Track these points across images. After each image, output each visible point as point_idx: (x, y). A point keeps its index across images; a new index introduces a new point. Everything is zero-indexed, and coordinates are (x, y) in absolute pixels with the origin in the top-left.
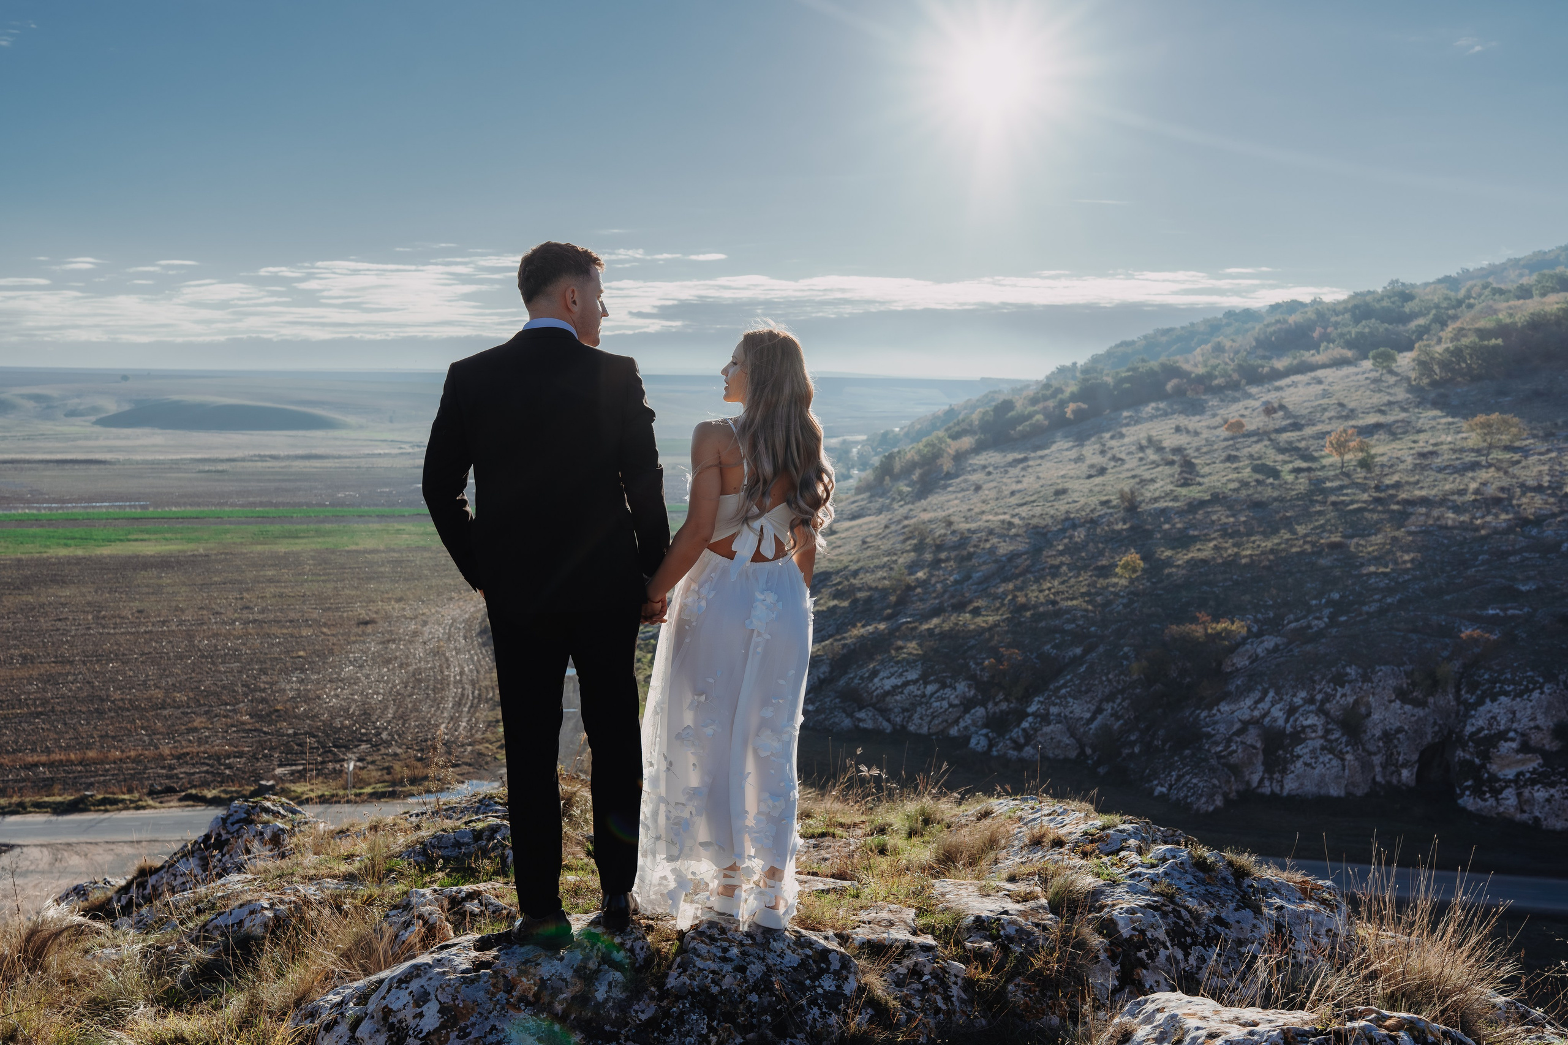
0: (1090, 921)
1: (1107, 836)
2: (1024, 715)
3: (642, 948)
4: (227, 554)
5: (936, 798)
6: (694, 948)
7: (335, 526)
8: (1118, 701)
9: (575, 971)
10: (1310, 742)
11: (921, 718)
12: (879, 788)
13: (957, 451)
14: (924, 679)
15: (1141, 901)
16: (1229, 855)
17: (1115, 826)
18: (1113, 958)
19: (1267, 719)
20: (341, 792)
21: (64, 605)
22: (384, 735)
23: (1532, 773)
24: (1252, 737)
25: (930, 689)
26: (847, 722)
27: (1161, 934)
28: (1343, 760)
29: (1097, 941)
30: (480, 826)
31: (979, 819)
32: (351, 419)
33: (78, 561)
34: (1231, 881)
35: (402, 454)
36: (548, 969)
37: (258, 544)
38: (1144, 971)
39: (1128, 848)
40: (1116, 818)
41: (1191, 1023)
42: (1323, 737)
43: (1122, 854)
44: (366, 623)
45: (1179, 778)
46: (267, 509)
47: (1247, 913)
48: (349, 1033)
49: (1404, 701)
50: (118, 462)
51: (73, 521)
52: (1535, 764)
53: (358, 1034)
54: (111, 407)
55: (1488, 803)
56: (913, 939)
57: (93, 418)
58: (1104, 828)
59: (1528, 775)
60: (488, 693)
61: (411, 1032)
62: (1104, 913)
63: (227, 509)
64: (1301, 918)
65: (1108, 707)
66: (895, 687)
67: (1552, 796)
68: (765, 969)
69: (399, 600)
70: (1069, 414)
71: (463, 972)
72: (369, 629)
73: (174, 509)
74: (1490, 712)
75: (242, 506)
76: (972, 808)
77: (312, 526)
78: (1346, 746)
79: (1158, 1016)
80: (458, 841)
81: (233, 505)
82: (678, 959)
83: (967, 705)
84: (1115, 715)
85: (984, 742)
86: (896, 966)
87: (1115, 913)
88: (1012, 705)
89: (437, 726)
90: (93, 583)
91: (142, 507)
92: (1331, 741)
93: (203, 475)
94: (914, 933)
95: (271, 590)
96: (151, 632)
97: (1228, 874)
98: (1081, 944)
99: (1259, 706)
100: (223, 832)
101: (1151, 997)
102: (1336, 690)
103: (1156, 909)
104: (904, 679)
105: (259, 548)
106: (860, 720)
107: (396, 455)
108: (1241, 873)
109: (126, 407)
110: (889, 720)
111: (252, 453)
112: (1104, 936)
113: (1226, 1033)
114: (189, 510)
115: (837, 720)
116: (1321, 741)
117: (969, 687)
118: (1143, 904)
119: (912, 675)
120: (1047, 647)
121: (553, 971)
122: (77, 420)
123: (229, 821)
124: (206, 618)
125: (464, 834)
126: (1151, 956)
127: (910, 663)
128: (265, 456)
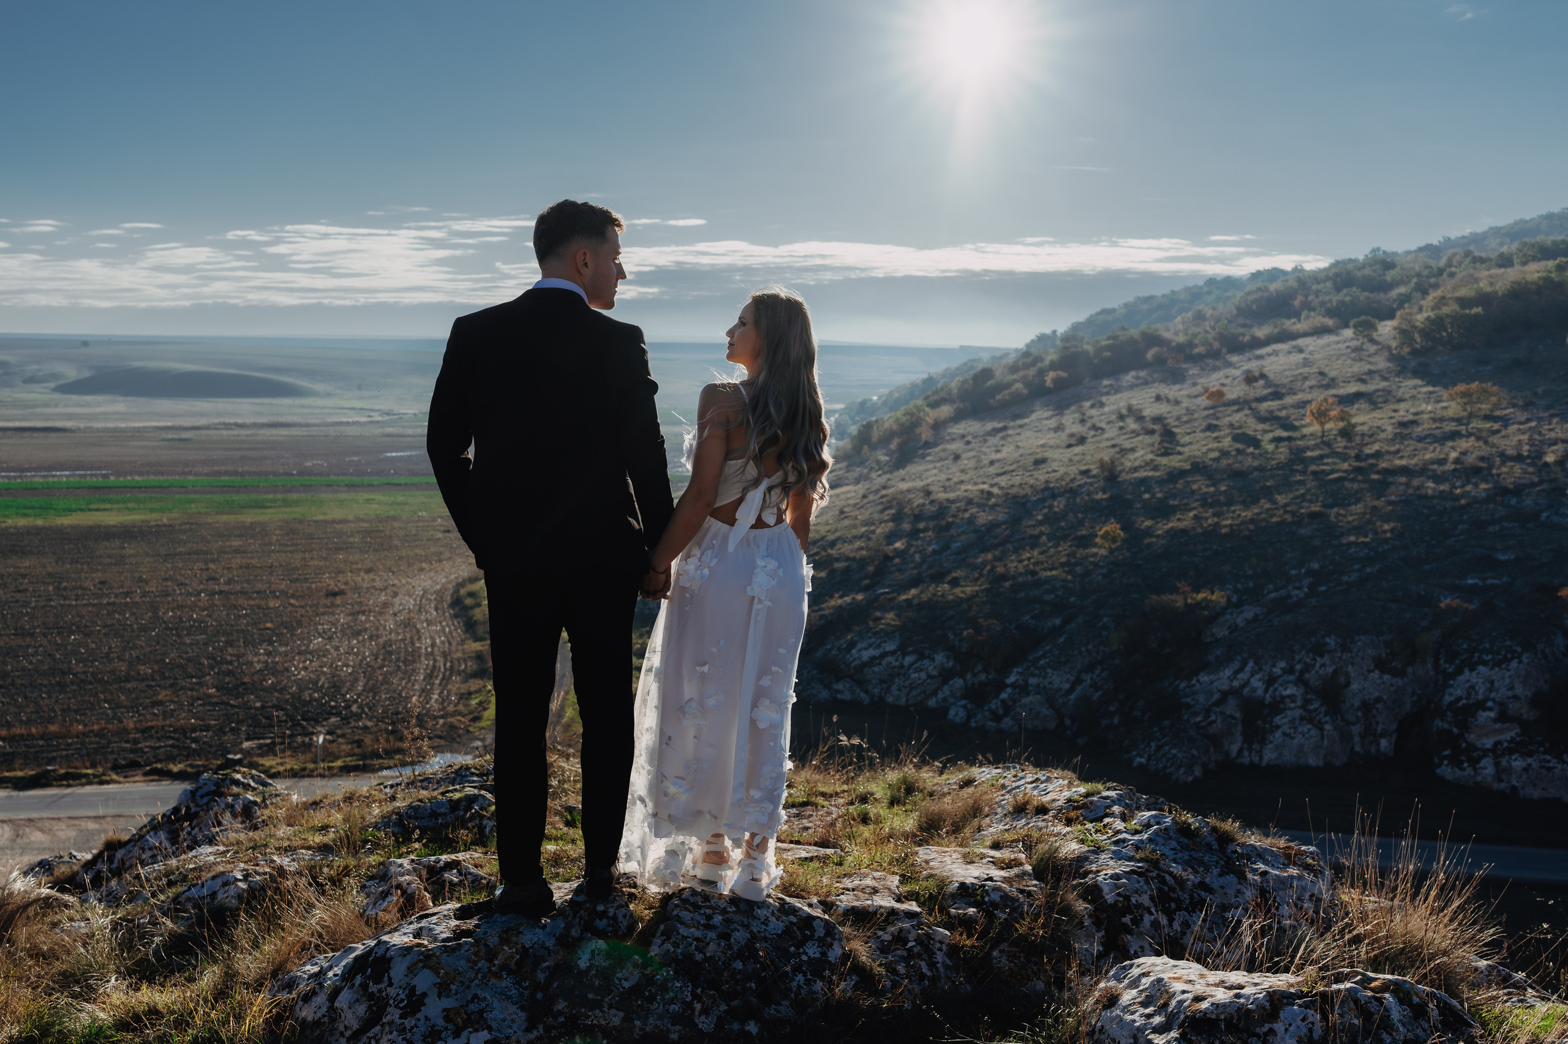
0: (1074, 887)
1: (1091, 802)
2: (1003, 686)
3: (625, 916)
4: (192, 524)
5: (918, 767)
6: (678, 916)
7: (303, 496)
8: (1097, 671)
9: (557, 939)
10: (1289, 713)
11: (899, 690)
12: (861, 758)
13: (935, 420)
14: (902, 650)
15: (1125, 867)
16: (1212, 821)
17: (1099, 793)
18: (1097, 923)
19: (1246, 690)
20: (311, 766)
21: (24, 576)
22: (354, 708)
23: (1509, 742)
24: (1231, 707)
25: (908, 660)
26: (824, 694)
27: (1145, 900)
28: (1322, 730)
29: (1081, 906)
30: (457, 795)
31: (961, 787)
32: (319, 387)
33: (38, 531)
34: (1215, 847)
35: (371, 422)
36: (529, 937)
37: (223, 513)
38: (1129, 937)
39: (1112, 815)
40: (1100, 786)
41: (1178, 986)
42: (1302, 707)
43: (1106, 820)
44: (335, 594)
45: (1159, 748)
46: (232, 478)
47: (1232, 878)
48: (328, 1004)
49: (1383, 671)
50: (78, 430)
51: (33, 490)
52: (1512, 734)
53: (337, 1004)
54: (71, 373)
55: (1466, 773)
56: (897, 905)
57: (52, 385)
58: (1088, 795)
59: (1506, 744)
60: (460, 665)
61: (391, 1002)
62: (1089, 879)
63: (191, 478)
64: (1284, 883)
65: (1087, 679)
66: (873, 659)
67: (1530, 765)
68: (748, 935)
69: (369, 571)
70: (1049, 383)
71: (444, 940)
72: (338, 600)
73: (137, 478)
74: (1468, 681)
75: (207, 475)
76: (954, 777)
77: (279, 496)
78: (1325, 716)
79: (1144, 980)
80: (434, 812)
81: (196, 474)
82: (662, 927)
83: (946, 676)
84: (1094, 686)
85: (962, 713)
86: (880, 933)
87: (1100, 879)
88: (991, 677)
89: (408, 698)
90: (54, 553)
91: (105, 476)
92: (1309, 711)
93: (165, 443)
94: (899, 900)
95: (238, 560)
96: (114, 604)
97: (1212, 840)
98: (1067, 910)
99: (1240, 676)
100: (192, 805)
101: (1136, 961)
102: (1315, 660)
103: (1140, 874)
104: (881, 650)
105: (224, 518)
106: (838, 692)
107: (365, 424)
108: (1226, 839)
109: (87, 374)
110: (866, 692)
111: (216, 421)
112: (1089, 902)
113: (1212, 996)
114: (152, 480)
115: (814, 691)
116: (1301, 711)
117: (948, 658)
118: (1128, 869)
119: (890, 647)
120: (1027, 618)
121: (535, 939)
122: (36, 387)
123: (198, 794)
124: (170, 589)
125: (440, 804)
126: (1137, 922)
127: (888, 634)
128: (229, 424)
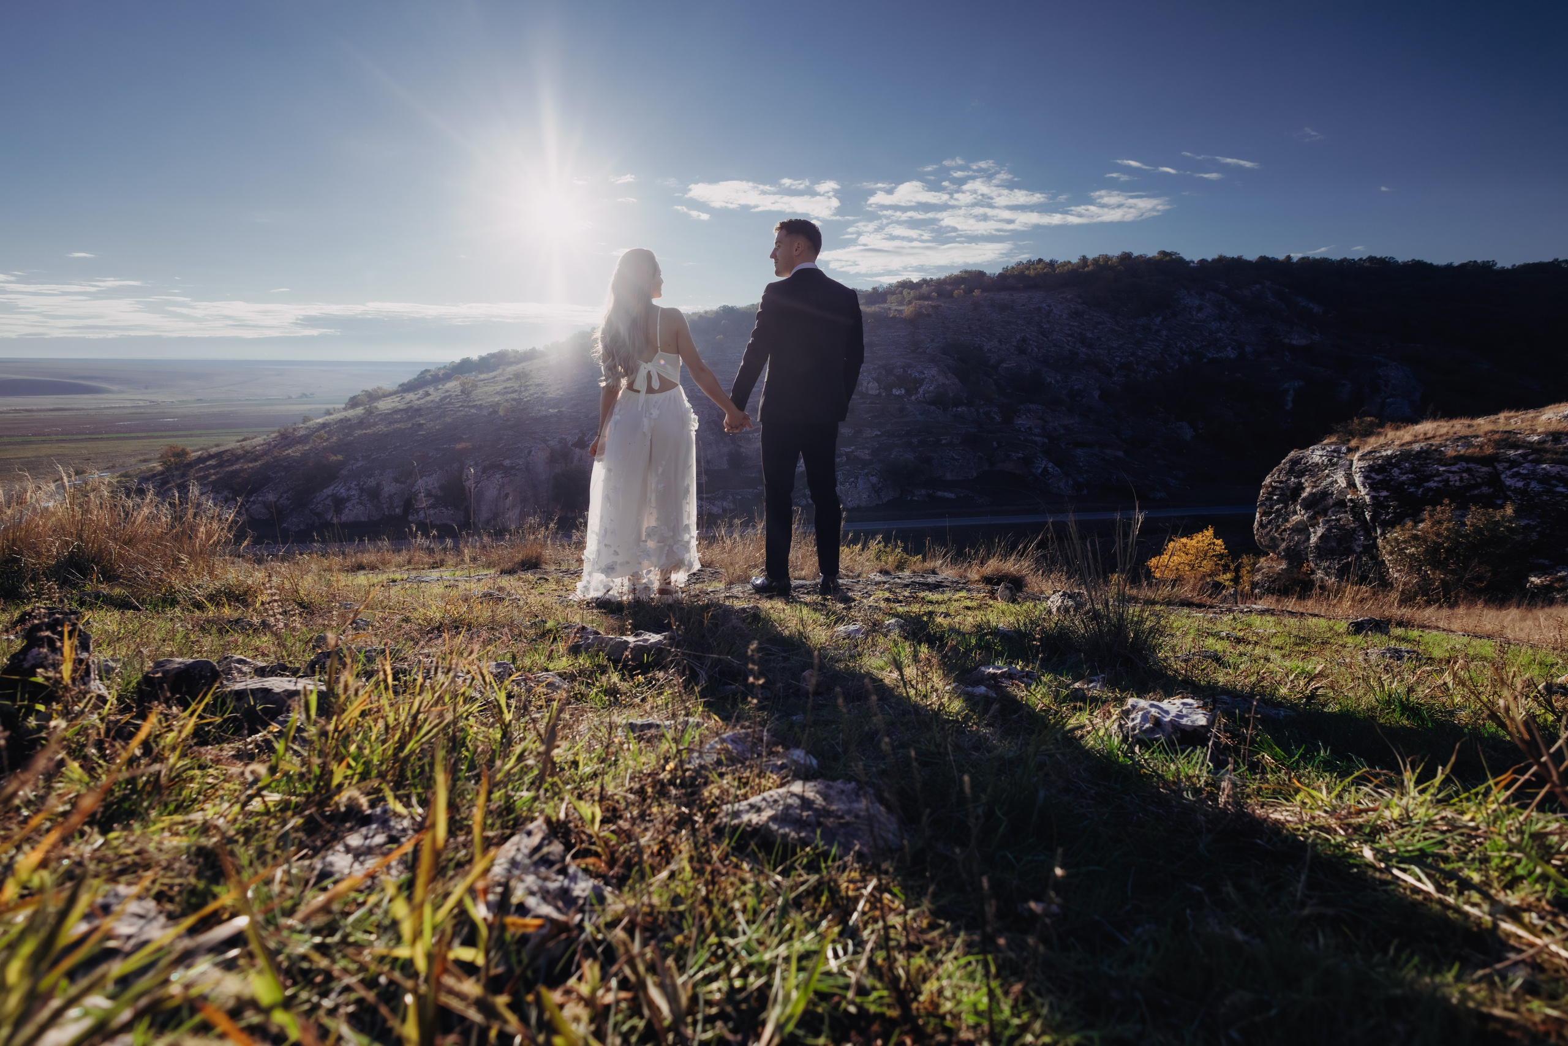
8: (289, 493)
10: (353, 501)
19: (338, 494)
28: (367, 507)
42: (360, 499)
78: (369, 501)
84: (288, 499)
92: (363, 500)
99: (336, 489)
116: (358, 501)
